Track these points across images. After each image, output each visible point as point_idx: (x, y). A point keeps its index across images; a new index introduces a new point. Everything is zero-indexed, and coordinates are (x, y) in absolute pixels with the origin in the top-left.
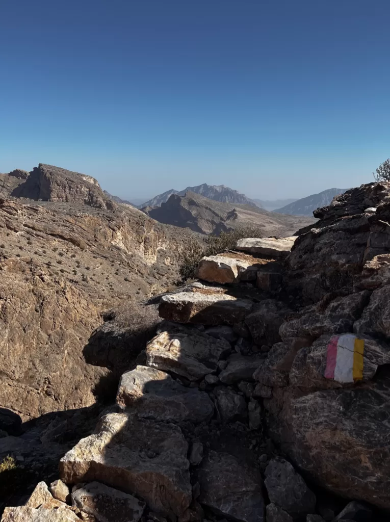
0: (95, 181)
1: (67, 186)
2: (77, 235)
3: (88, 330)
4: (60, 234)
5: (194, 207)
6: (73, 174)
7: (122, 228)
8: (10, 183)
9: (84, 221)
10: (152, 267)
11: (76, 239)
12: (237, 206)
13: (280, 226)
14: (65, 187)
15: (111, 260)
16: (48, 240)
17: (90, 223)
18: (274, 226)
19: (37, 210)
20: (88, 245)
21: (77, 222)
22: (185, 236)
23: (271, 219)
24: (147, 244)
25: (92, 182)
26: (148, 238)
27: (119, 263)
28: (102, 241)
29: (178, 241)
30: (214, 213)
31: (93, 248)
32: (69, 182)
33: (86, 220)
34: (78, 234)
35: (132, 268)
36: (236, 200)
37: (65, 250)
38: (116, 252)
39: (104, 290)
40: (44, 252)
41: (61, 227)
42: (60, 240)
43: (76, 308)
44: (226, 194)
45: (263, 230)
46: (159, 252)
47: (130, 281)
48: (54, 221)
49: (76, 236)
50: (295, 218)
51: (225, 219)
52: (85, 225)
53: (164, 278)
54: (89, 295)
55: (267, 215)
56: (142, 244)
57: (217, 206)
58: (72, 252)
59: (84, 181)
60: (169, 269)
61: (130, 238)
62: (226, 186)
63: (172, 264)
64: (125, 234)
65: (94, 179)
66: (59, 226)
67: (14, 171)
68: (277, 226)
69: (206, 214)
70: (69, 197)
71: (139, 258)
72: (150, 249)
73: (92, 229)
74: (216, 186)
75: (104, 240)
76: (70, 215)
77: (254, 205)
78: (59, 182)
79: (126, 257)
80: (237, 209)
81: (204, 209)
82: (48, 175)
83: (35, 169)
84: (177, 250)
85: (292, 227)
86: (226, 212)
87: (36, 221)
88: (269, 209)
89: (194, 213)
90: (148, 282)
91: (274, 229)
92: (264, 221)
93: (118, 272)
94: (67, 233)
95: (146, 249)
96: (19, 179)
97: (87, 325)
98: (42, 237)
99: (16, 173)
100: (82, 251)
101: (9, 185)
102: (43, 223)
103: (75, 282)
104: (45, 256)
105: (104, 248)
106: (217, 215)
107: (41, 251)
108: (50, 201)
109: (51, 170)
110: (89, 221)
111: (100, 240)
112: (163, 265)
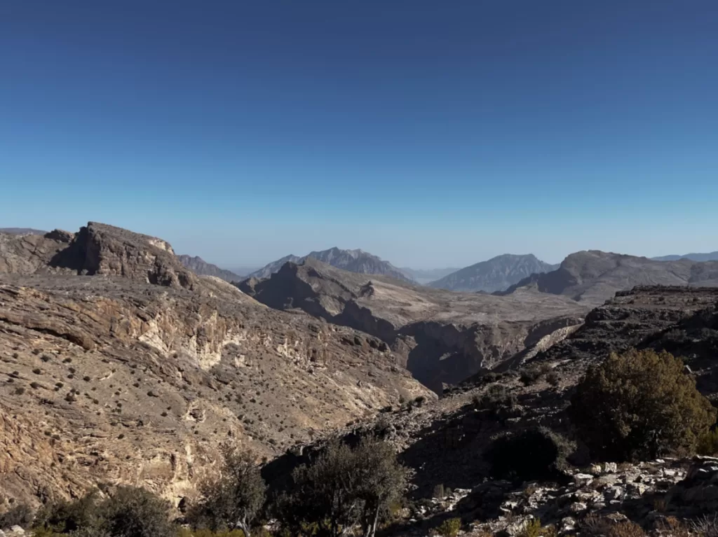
0: (167, 245)
1: (125, 252)
2: (79, 329)
3: (27, 486)
4: (49, 327)
5: (316, 279)
6: (134, 236)
7: (158, 316)
8: (44, 248)
9: (97, 308)
10: (210, 371)
11: (76, 335)
12: (374, 278)
13: (432, 304)
14: (122, 254)
15: (132, 364)
16: (27, 337)
17: (105, 310)
18: (424, 304)
19: (17, 294)
20: (96, 342)
21: (84, 310)
22: (282, 321)
23: (418, 295)
24: (201, 337)
25: (163, 247)
26: (204, 329)
27: (144, 368)
28: (122, 336)
29: (264, 331)
30: (342, 287)
31: (106, 348)
32: (128, 247)
33: (99, 306)
34: (81, 327)
35: (168, 376)
36: (377, 270)
37: (55, 352)
38: (141, 351)
39: (99, 414)
40: (15, 356)
41: (53, 318)
42: (48, 336)
43: (8, 452)
44: (363, 261)
45: (408, 311)
46: (226, 347)
47: (157, 396)
48: (42, 309)
49: (77, 329)
50: (454, 294)
51: (357, 296)
52: (97, 314)
53: (228, 388)
54: (71, 423)
55: (415, 290)
56: (194, 337)
57: (347, 278)
58: (66, 354)
59: (151, 246)
60: (238, 374)
61: (173, 330)
62: (364, 250)
63: (247, 365)
64: (165, 323)
65: (166, 243)
66: (49, 316)
67: (52, 232)
68: (427, 305)
69: (332, 289)
70: (126, 267)
71: (186, 359)
72: (207, 346)
73: (107, 319)
74: (349, 250)
75: (126, 334)
76: (74, 300)
77: (402, 276)
78: (113, 246)
79: (157, 359)
80: (374, 281)
81: (329, 283)
82: (98, 237)
83: (83, 229)
84: (262, 344)
85: (448, 306)
86: (360, 286)
87: (12, 310)
88: (422, 282)
89: (315, 286)
90: (185, 397)
91: (423, 309)
92: (410, 298)
93: (139, 382)
94: (61, 325)
95: (200, 344)
96: (58, 243)
97: (26, 477)
98: (18, 334)
99: (56, 235)
100: (85, 352)
101: (42, 251)
102: (23, 312)
103: (50, 403)
104: (14, 362)
105: (123, 346)
106: (347, 290)
107: (9, 354)
108: (99, 273)
109: (103, 231)
110: (104, 308)
111: (118, 335)
112: (230, 368)
